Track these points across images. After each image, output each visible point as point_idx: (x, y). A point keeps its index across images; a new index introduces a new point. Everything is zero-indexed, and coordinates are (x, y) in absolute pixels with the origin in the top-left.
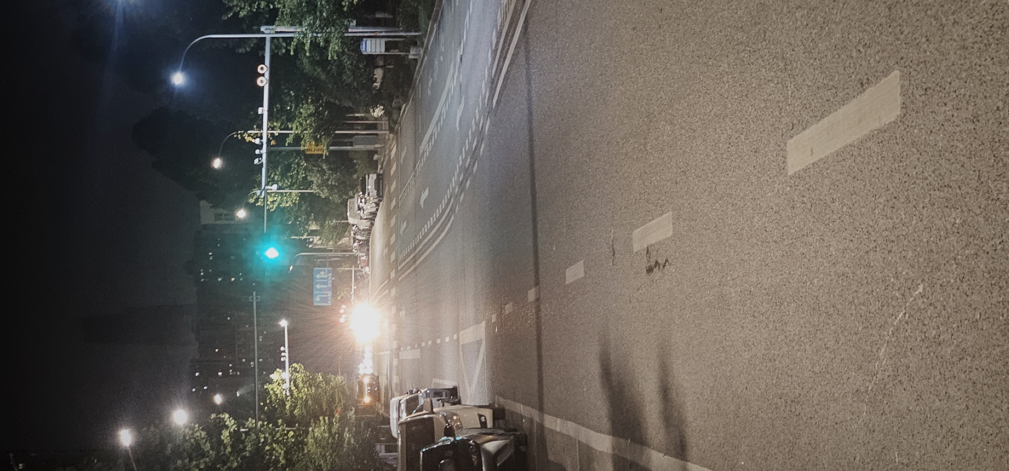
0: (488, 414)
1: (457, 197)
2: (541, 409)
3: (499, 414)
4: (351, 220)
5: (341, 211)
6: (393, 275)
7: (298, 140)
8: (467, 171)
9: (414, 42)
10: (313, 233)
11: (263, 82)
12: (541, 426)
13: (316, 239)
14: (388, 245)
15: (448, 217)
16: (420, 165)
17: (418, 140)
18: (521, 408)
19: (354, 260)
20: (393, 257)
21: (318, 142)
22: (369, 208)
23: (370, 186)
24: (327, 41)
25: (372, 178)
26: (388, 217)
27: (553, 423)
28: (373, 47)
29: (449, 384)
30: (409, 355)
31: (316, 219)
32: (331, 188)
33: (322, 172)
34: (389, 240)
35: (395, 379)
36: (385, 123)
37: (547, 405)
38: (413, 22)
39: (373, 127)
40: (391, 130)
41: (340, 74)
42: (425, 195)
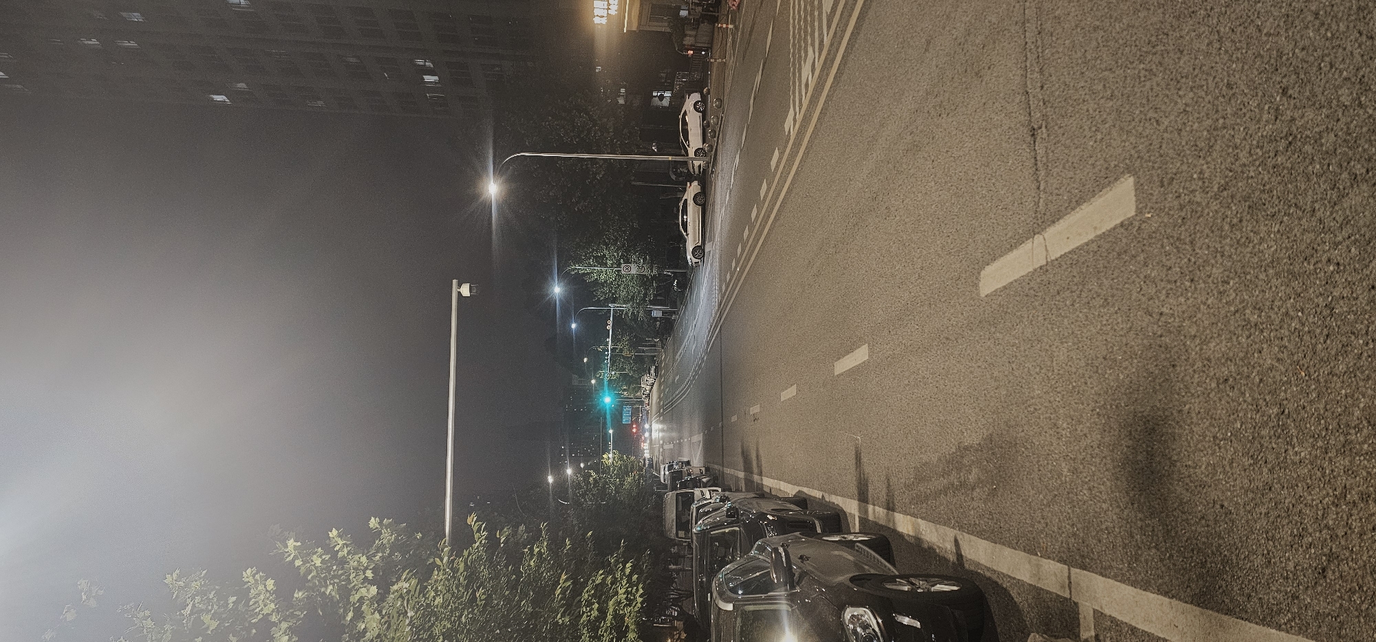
0: (703, 469)
1: (692, 381)
2: (723, 466)
3: (707, 469)
4: (642, 386)
5: (638, 381)
6: (662, 411)
7: (621, 350)
8: (696, 372)
9: (674, 312)
10: (624, 390)
11: (609, 327)
12: (723, 472)
13: (625, 393)
14: (659, 397)
15: (687, 389)
16: (675, 365)
17: (675, 353)
18: (716, 466)
19: (642, 403)
20: (662, 403)
21: (630, 352)
22: (651, 381)
23: (652, 371)
24: (638, 312)
25: (653, 368)
26: (660, 385)
27: (728, 471)
28: (657, 313)
29: (685, 459)
30: (668, 447)
31: (626, 385)
32: (634, 371)
33: (630, 364)
34: (660, 396)
35: (661, 458)
36: (660, 344)
37: (725, 464)
38: (674, 305)
39: (654, 346)
40: (663, 348)
41: (642, 325)
42: (677, 378)
